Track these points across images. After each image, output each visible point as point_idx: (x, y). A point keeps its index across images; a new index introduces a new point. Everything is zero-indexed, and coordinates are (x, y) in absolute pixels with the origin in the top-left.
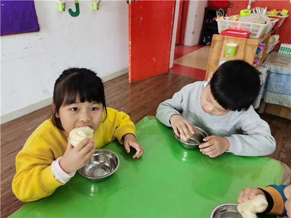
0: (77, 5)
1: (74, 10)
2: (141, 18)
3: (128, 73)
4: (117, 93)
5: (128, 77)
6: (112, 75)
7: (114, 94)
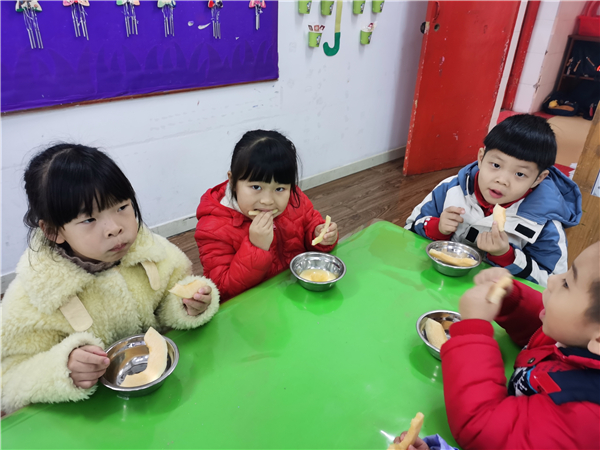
0: (337, 36)
1: (332, 45)
2: (443, 59)
3: (404, 158)
4: (383, 193)
5: (402, 166)
6: (373, 159)
7: (378, 194)
